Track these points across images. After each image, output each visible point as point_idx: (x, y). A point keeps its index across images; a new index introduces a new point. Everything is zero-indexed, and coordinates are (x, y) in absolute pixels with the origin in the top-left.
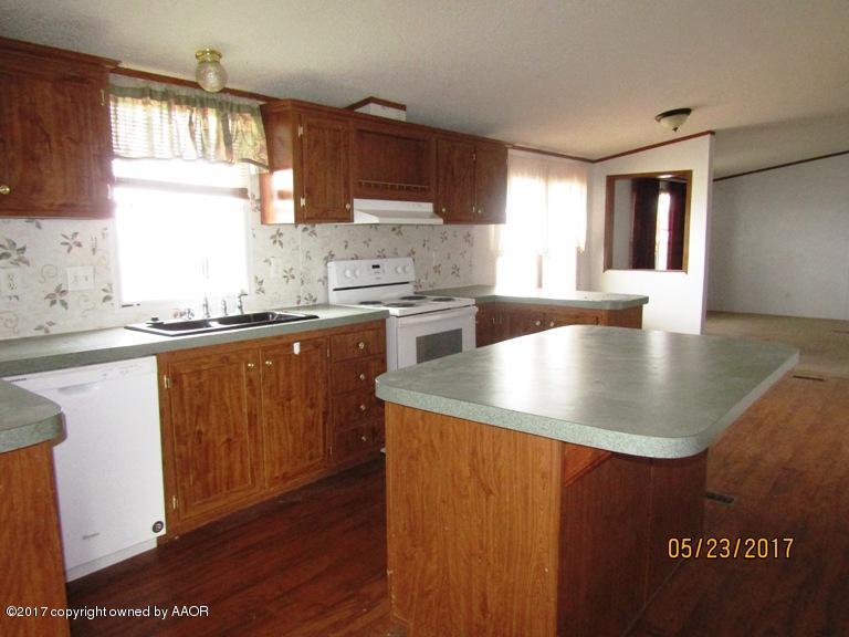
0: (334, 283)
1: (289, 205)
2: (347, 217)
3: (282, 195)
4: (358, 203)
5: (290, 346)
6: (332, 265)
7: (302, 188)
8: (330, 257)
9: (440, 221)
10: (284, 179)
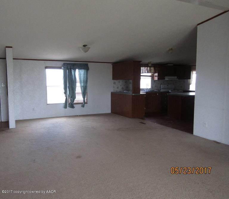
0: (162, 87)
1: (157, 77)
2: (164, 79)
3: (156, 76)
4: (166, 77)
5: (157, 94)
6: (161, 85)
7: (158, 76)
8: (161, 84)
9: (177, 79)
10: (156, 74)
